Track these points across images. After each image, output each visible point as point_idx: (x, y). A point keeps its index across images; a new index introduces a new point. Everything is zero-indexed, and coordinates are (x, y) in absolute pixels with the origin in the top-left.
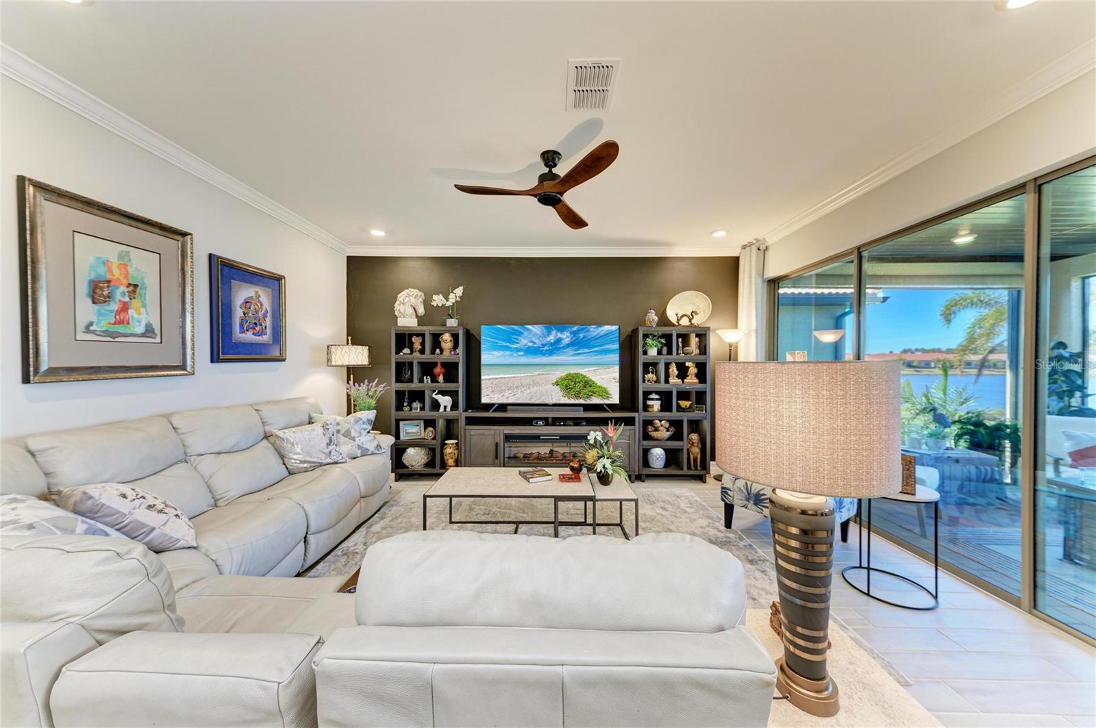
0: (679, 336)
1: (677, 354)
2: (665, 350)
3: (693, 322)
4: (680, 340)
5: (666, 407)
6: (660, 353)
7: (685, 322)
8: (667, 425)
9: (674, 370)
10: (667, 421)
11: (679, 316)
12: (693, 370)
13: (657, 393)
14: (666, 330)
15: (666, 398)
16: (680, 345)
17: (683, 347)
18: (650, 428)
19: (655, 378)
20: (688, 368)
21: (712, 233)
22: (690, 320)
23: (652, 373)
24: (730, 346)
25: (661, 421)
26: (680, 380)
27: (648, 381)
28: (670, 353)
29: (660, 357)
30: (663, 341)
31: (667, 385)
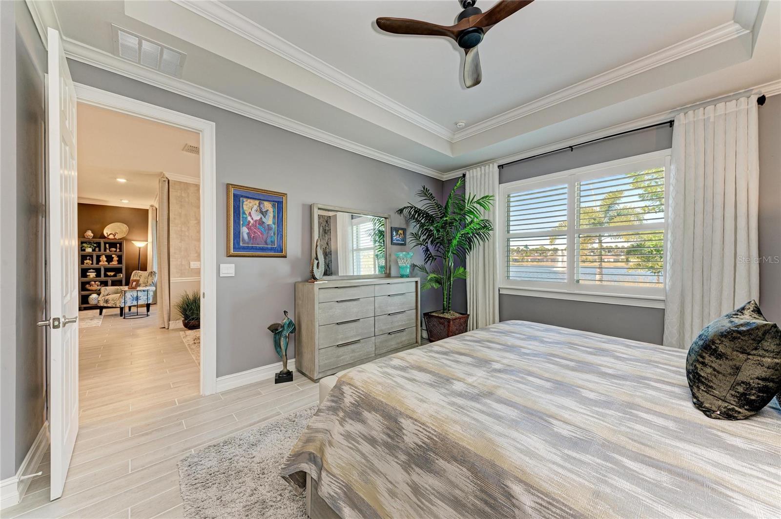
0: (105, 243)
1: (105, 250)
2: (97, 249)
3: (116, 237)
4: (107, 245)
5: (98, 275)
6: (94, 250)
7: (111, 237)
8: (99, 284)
9: (103, 258)
10: (99, 281)
11: (108, 234)
12: (116, 258)
13: (93, 269)
14: (97, 240)
15: (98, 271)
16: (108, 247)
17: (110, 248)
18: (87, 286)
19: (91, 262)
20: (113, 257)
21: (121, 200)
22: (114, 236)
23: (89, 259)
24: (140, 248)
25: (95, 282)
26: (107, 263)
27: (86, 264)
28: (100, 250)
29: (93, 252)
30: (95, 245)
31: (98, 265)
